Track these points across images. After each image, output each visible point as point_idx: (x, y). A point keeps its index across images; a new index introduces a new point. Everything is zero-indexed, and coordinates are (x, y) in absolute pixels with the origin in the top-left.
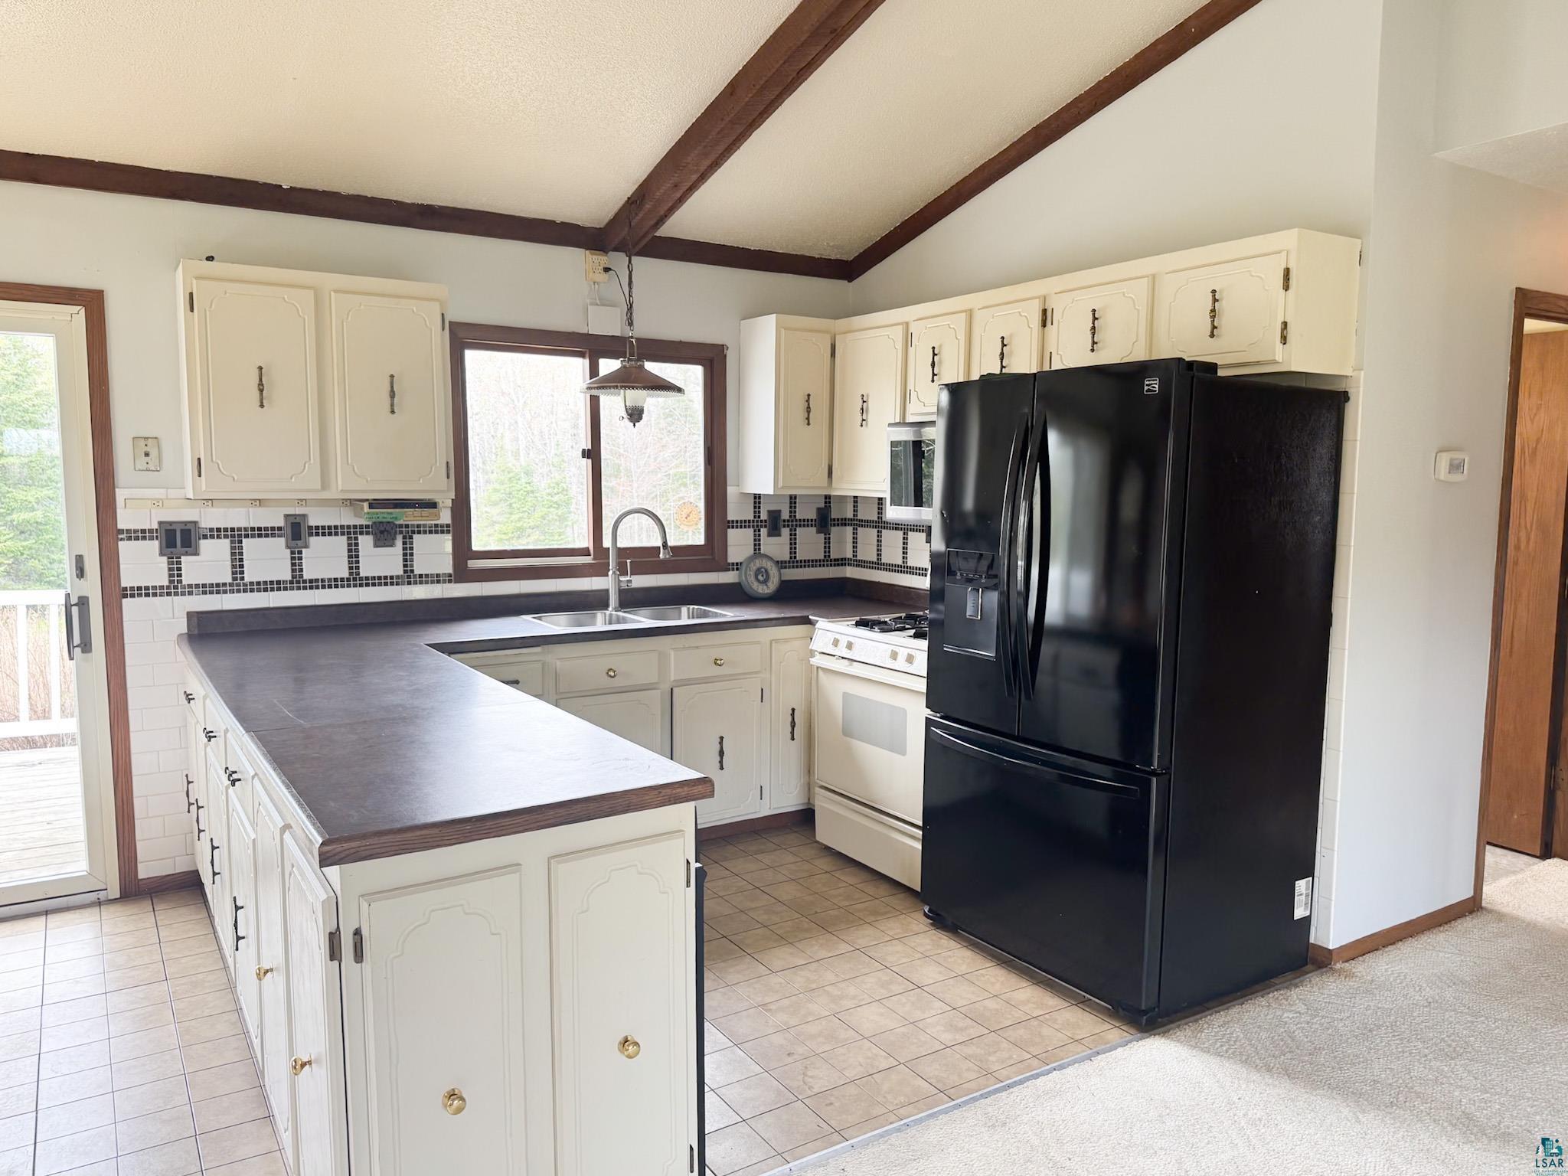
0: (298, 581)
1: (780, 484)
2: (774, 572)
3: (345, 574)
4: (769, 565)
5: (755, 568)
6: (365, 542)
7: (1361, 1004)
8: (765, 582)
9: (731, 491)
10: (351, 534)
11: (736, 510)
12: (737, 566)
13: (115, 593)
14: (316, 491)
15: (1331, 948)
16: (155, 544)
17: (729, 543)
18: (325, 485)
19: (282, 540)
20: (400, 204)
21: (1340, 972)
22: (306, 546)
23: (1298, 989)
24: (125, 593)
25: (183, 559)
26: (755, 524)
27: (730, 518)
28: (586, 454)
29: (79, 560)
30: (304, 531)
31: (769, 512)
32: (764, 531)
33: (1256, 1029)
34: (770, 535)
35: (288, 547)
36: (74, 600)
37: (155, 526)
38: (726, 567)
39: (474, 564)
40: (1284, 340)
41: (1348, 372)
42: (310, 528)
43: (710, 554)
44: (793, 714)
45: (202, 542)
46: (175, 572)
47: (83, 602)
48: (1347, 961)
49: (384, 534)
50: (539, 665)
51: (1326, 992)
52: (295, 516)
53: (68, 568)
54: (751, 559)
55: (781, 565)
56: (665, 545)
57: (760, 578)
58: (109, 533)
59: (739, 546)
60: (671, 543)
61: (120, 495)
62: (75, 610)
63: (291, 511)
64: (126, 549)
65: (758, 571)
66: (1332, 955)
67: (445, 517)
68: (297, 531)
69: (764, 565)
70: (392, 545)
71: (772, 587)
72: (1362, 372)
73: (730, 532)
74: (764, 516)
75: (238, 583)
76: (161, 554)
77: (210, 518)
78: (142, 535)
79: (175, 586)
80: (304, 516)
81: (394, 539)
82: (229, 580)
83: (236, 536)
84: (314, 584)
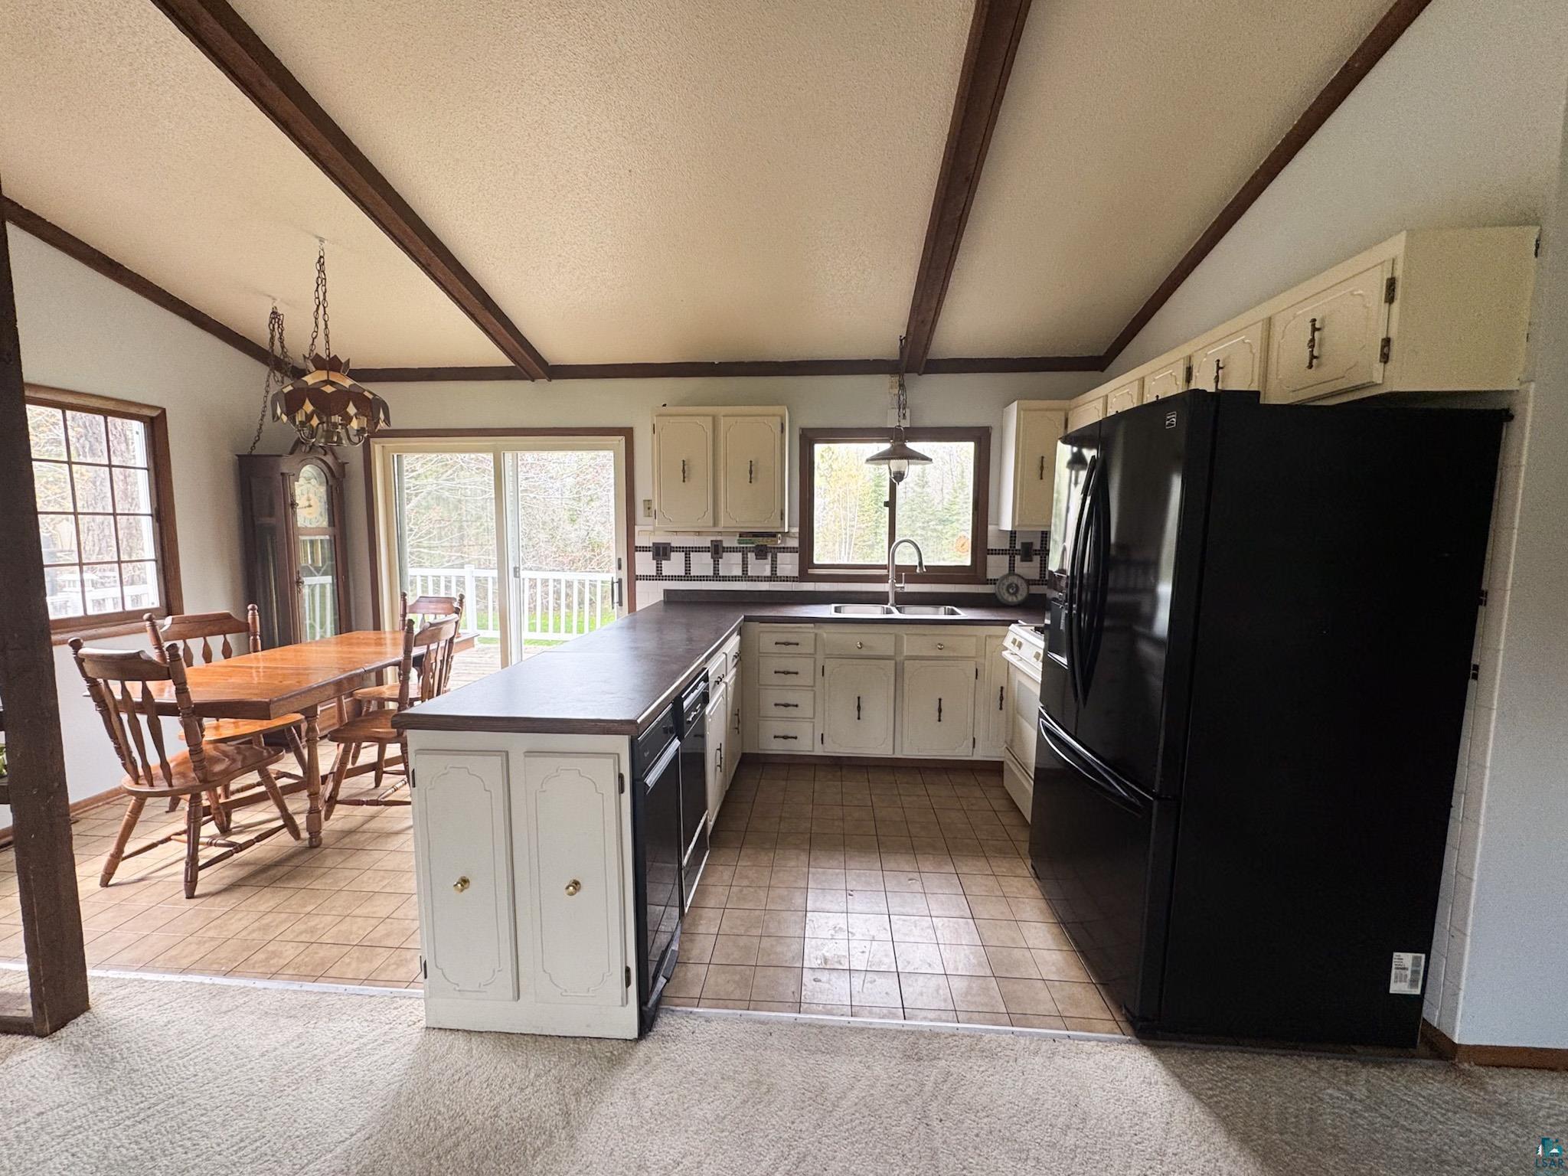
0: (716, 577)
1: (1017, 524)
2: (1023, 588)
3: (740, 574)
4: (1020, 582)
5: (1007, 584)
6: (751, 556)
7: (1458, 1124)
8: (1015, 594)
9: (991, 528)
10: (744, 552)
11: (993, 543)
12: (993, 582)
13: (633, 578)
14: (709, 527)
15: (1456, 1041)
16: (650, 554)
17: (988, 564)
18: (715, 524)
19: (710, 554)
20: (776, 363)
21: (1463, 1072)
22: (721, 558)
23: (1376, 1069)
24: (638, 578)
25: (663, 562)
26: (1011, 552)
27: (989, 547)
28: (886, 504)
29: (620, 560)
30: (721, 550)
31: (1023, 544)
32: (1018, 558)
33: (1274, 1089)
34: (1022, 560)
35: (712, 557)
36: (615, 580)
37: (651, 545)
38: (987, 582)
39: (811, 571)
40: (1385, 358)
41: (1514, 386)
42: (724, 548)
43: (974, 573)
44: (1002, 691)
45: (672, 554)
46: (659, 568)
47: (620, 582)
48: (1480, 1065)
49: (761, 553)
50: (813, 635)
51: (1416, 1088)
52: (716, 541)
53: (615, 565)
54: (1006, 577)
55: (1030, 582)
56: (921, 563)
57: (1011, 590)
58: (632, 549)
59: (997, 566)
60: (925, 563)
61: (637, 528)
62: (616, 586)
63: (714, 538)
64: (639, 556)
65: (1009, 586)
66: (1456, 1052)
67: (794, 543)
68: (717, 550)
69: (1016, 582)
70: (766, 559)
71: (1020, 597)
72: (1533, 385)
73: (990, 557)
74: (1018, 547)
75: (687, 577)
76: (654, 559)
77: (676, 542)
78: (644, 549)
79: (659, 576)
80: (721, 541)
81: (766, 556)
82: (683, 574)
83: (687, 551)
84: (725, 579)
